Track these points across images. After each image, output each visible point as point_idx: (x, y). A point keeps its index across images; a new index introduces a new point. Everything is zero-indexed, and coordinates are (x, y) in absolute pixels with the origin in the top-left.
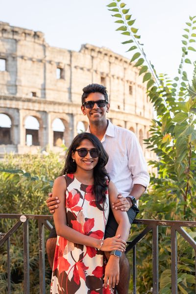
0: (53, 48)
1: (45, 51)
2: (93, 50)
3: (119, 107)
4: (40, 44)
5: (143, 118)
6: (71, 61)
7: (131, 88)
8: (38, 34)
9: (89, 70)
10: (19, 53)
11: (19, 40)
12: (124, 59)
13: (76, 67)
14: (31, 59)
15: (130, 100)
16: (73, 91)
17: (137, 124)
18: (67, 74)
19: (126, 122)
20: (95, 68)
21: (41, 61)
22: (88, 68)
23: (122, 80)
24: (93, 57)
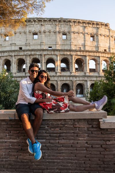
0: (113, 31)
1: (109, 32)
4: (107, 29)
8: (107, 24)
10: (99, 33)
11: (99, 28)
14: (104, 36)
21: (108, 36)
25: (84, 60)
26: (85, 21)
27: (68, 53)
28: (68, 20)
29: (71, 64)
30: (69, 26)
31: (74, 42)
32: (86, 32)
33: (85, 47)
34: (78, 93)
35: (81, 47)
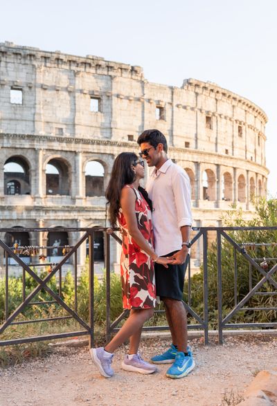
0: (153, 85)
1: (143, 88)
2: (197, 85)
3: (227, 151)
4: (137, 80)
5: (255, 164)
6: (172, 99)
7: (240, 129)
8: (136, 69)
9: (192, 109)
10: (114, 92)
11: (115, 77)
12: (233, 95)
13: (178, 106)
14: (128, 98)
15: (239, 143)
16: (174, 133)
17: (248, 171)
18: (168, 114)
19: (235, 169)
20: (199, 107)
21: (139, 100)
22: (192, 106)
23: (230, 120)
24: (197, 94)
25: (71, 163)
26: (74, 59)
27: (27, 144)
28: (28, 52)
29: (33, 174)
30: (30, 67)
31: (44, 114)
32: (77, 88)
33: (74, 129)
34: (54, 253)
35: (64, 127)
